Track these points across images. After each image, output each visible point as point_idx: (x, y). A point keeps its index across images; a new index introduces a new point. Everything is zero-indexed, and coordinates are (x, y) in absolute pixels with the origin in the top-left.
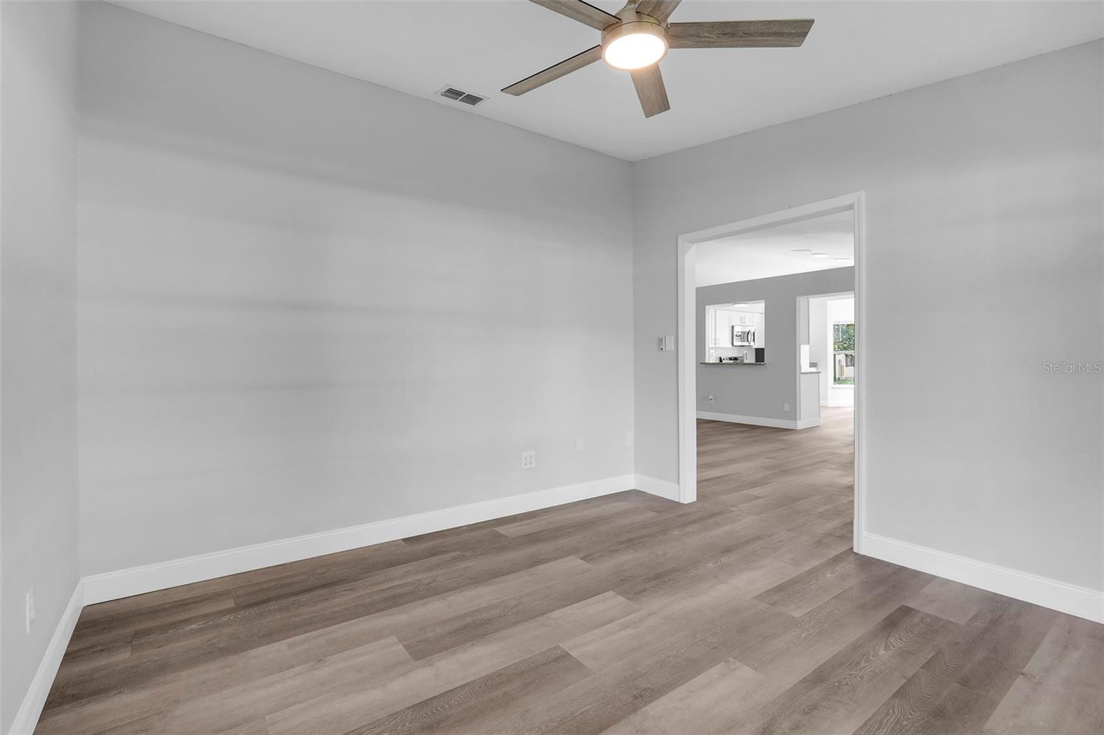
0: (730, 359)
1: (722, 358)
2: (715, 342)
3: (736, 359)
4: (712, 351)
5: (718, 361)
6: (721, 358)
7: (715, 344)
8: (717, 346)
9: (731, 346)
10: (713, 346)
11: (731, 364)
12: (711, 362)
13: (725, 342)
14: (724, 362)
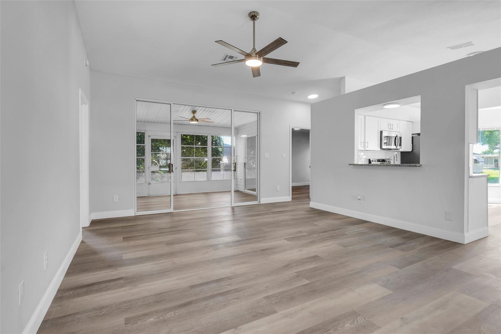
0: (379, 161)
1: (371, 160)
2: (364, 145)
3: (383, 161)
4: (362, 154)
5: (367, 163)
6: (369, 160)
7: (364, 147)
8: (367, 149)
9: (380, 149)
10: (363, 149)
11: (377, 165)
12: (359, 163)
13: (374, 145)
14: (373, 163)
